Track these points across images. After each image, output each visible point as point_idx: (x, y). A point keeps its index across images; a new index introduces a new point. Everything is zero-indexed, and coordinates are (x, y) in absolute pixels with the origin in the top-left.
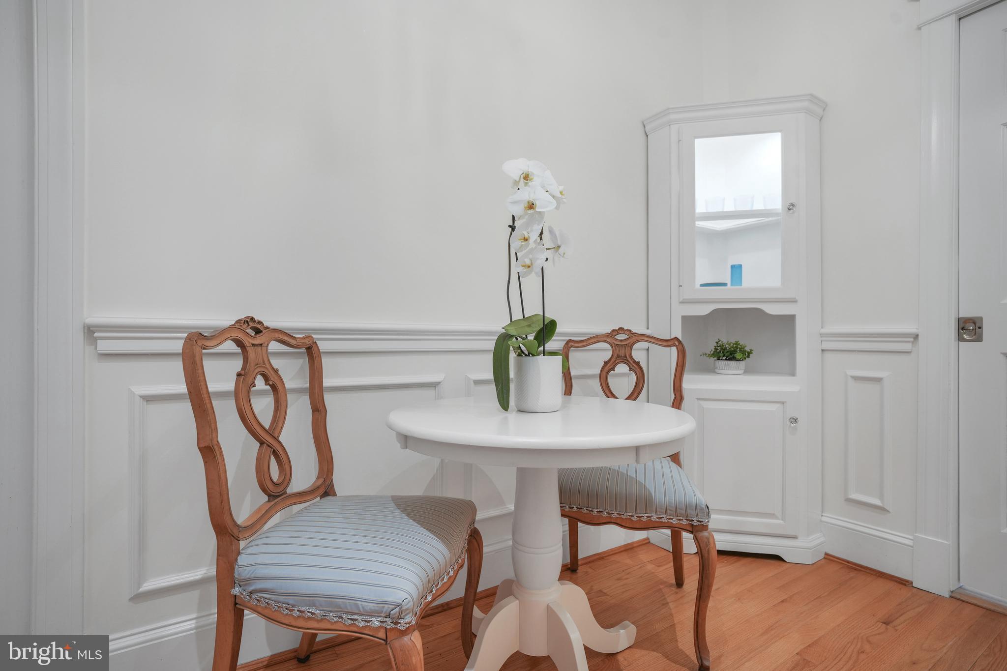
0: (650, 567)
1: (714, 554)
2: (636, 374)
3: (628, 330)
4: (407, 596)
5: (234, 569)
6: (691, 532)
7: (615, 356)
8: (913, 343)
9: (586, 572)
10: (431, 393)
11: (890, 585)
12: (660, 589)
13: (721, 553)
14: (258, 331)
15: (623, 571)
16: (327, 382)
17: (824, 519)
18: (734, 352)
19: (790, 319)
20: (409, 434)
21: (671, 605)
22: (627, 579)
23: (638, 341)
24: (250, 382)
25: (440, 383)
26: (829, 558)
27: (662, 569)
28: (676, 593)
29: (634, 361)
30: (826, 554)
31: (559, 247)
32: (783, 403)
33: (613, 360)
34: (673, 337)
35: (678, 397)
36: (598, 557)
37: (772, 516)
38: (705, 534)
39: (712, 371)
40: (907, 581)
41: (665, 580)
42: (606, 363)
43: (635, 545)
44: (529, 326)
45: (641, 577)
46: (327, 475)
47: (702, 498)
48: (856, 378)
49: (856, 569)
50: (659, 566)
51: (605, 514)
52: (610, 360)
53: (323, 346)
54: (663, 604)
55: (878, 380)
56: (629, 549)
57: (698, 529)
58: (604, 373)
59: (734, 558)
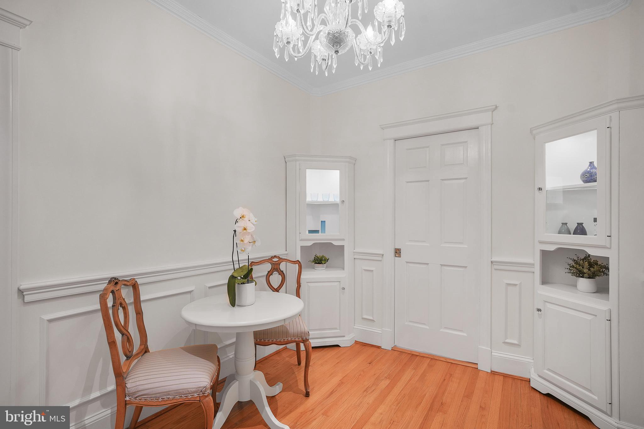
0: (287, 359)
1: (311, 349)
2: (282, 276)
3: (278, 257)
4: (207, 383)
5: (125, 390)
6: (303, 343)
7: (273, 269)
8: (382, 257)
9: (260, 367)
10: (188, 296)
11: (375, 349)
12: (292, 368)
13: (313, 348)
14: (116, 283)
15: (276, 363)
16: (142, 298)
17: (355, 327)
18: (321, 260)
19: (342, 247)
20: (197, 323)
21: (296, 373)
22: (278, 366)
23: (282, 262)
24: (117, 308)
25: (193, 291)
26: (356, 342)
27: (292, 359)
28: (298, 368)
29: (281, 271)
30: (356, 341)
31: (255, 242)
32: (340, 282)
33: (272, 270)
34: (297, 260)
35: (299, 286)
36: (264, 359)
37: (336, 329)
38: (308, 342)
39: (314, 268)
40: (380, 347)
41: (294, 363)
42: (269, 272)
43: (280, 350)
44: (242, 271)
45: (283, 364)
46: (145, 343)
47: (307, 329)
48: (365, 270)
49: (365, 345)
50: (291, 358)
51: (271, 341)
52: (271, 270)
53: (139, 281)
54: (293, 373)
55: (372, 271)
56: (278, 353)
57: (305, 341)
58: (268, 276)
59: (321, 349)
